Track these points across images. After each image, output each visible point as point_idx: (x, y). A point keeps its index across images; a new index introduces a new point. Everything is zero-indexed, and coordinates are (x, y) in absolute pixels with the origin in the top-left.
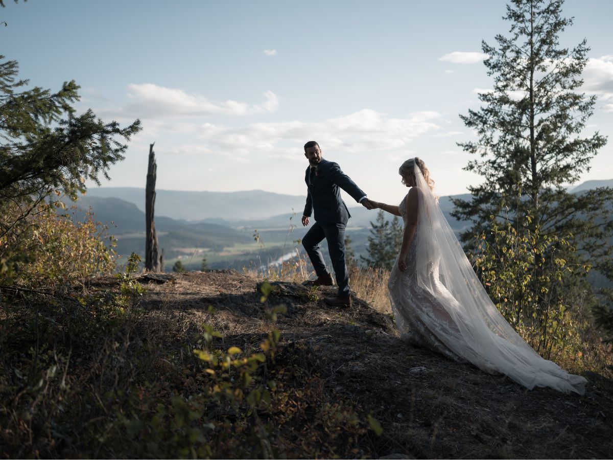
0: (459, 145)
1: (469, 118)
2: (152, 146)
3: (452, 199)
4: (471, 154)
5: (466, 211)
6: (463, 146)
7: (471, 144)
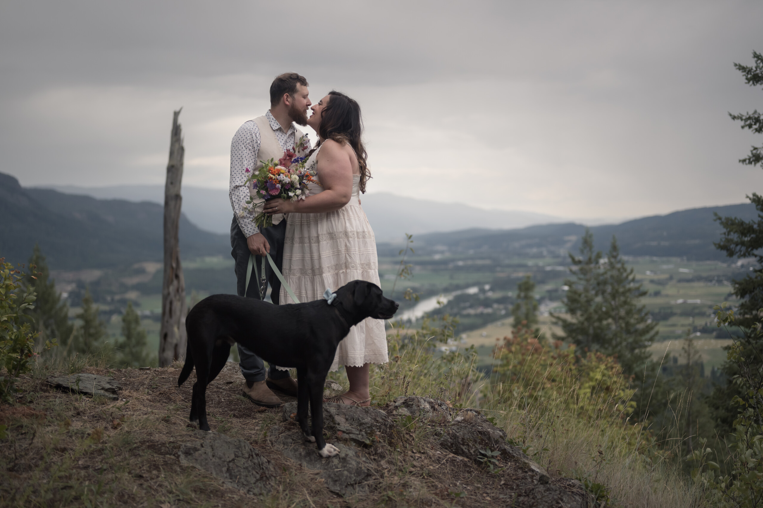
0: (734, 118)
1: (754, 69)
2: (176, 114)
3: (720, 219)
4: (757, 133)
5: (746, 239)
6: (742, 120)
7: (756, 116)
